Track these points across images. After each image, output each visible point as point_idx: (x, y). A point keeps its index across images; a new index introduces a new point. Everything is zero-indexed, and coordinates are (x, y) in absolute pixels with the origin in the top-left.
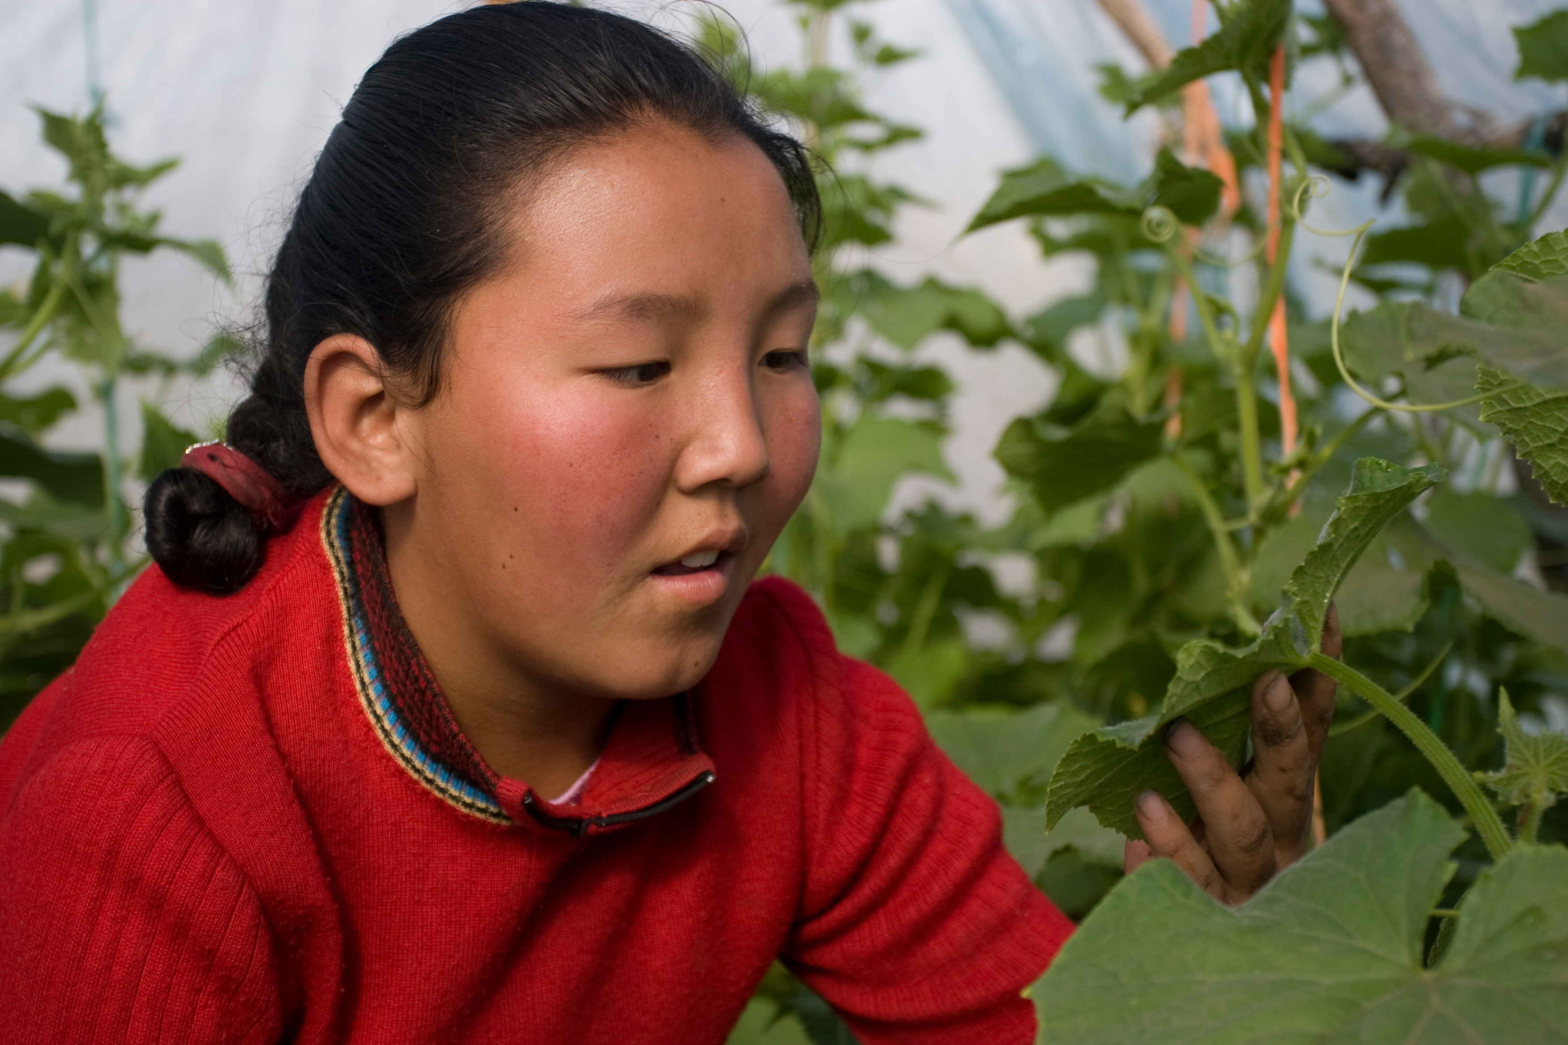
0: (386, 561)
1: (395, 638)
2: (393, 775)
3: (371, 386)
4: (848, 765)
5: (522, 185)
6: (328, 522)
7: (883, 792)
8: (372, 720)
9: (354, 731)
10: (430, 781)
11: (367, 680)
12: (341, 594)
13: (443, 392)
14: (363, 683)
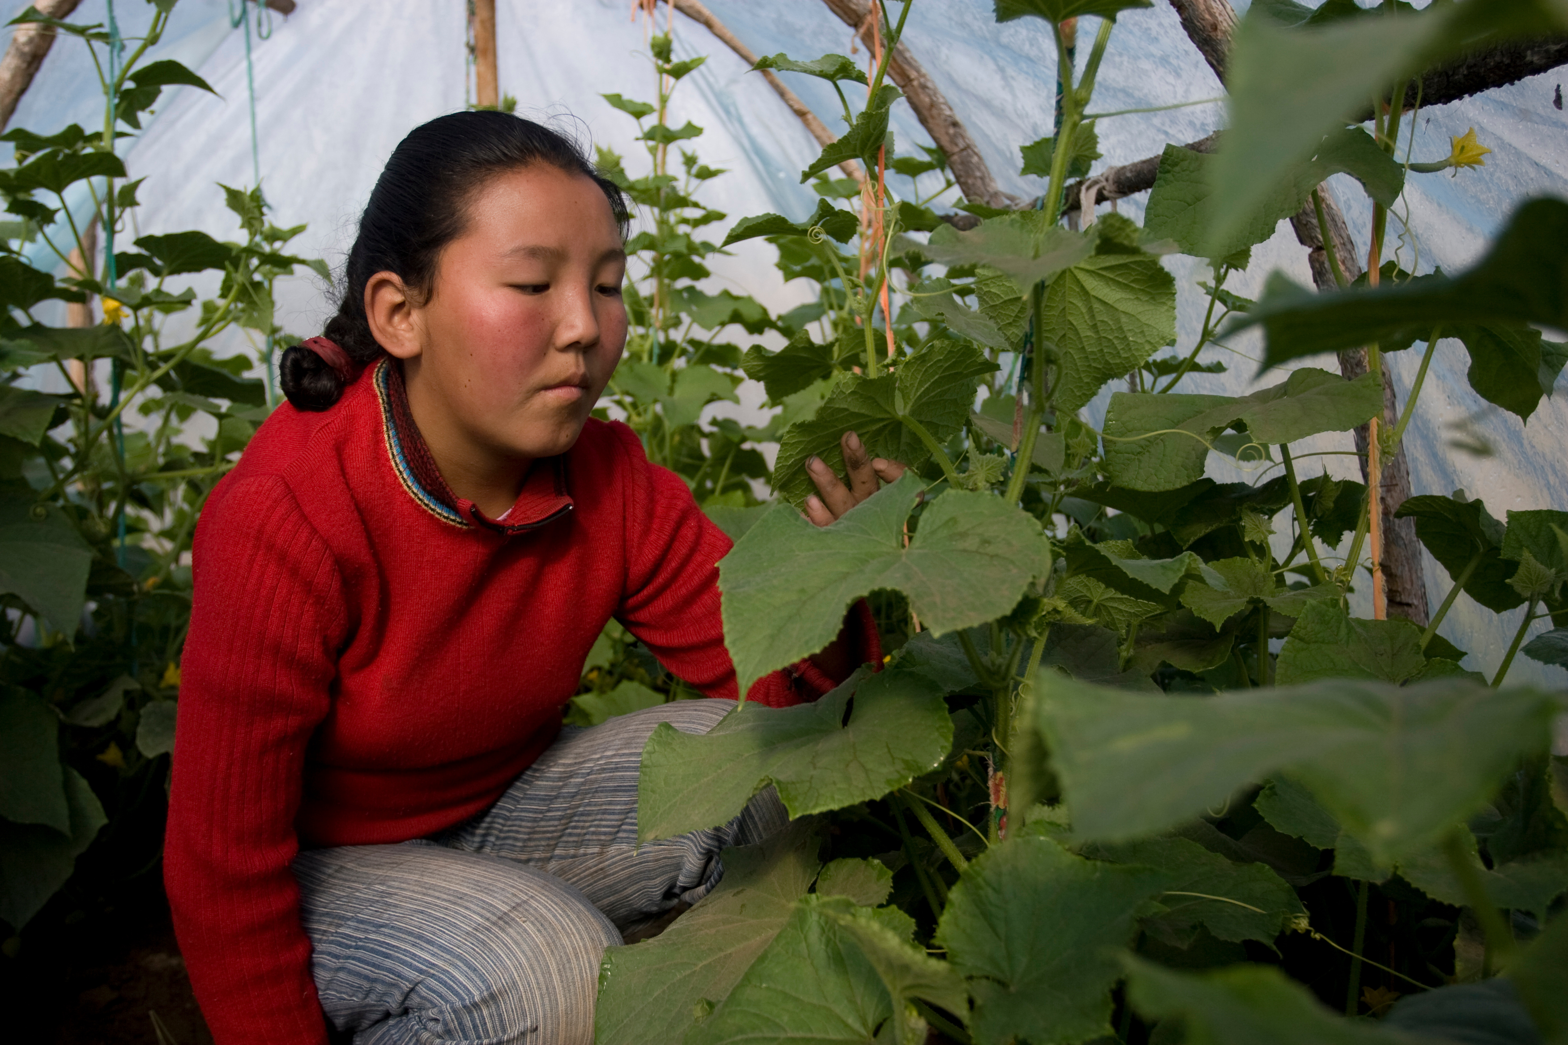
0: (405, 392)
1: (410, 430)
2: (408, 502)
3: (398, 298)
4: (650, 514)
5: (474, 192)
6: (377, 375)
7: (668, 529)
8: (398, 473)
9: (388, 479)
10: (427, 505)
11: (395, 453)
12: (382, 409)
13: (435, 297)
14: (393, 455)
